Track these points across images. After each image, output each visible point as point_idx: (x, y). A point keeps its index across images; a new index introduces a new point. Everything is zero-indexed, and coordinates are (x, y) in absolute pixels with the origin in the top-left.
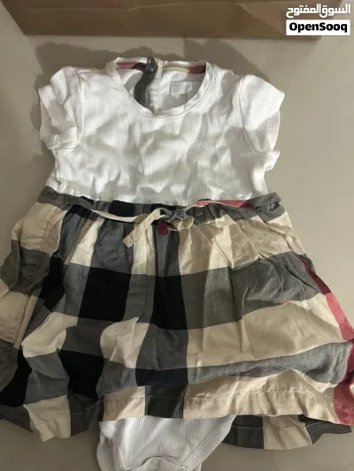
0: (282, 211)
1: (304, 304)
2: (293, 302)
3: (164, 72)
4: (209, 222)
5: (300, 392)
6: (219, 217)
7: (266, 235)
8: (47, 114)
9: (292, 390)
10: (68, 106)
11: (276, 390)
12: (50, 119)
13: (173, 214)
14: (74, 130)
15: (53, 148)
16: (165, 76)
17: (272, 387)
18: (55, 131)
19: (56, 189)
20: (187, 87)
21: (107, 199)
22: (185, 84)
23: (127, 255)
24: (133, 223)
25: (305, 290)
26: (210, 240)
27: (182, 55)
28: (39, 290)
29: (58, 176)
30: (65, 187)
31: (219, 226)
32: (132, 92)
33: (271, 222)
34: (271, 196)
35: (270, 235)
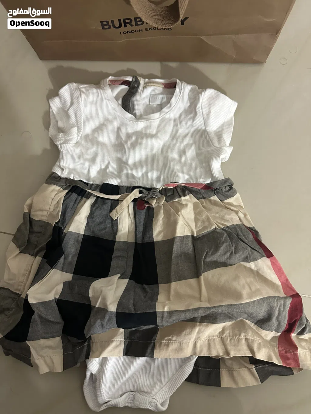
0: (235, 193)
1: (252, 265)
2: (243, 263)
3: (145, 87)
4: (177, 200)
5: (250, 337)
6: (185, 195)
7: (222, 211)
8: (55, 118)
9: (242, 336)
10: (71, 112)
11: (230, 336)
12: (57, 122)
13: (149, 193)
14: (75, 130)
15: (58, 143)
16: (145, 90)
17: (227, 333)
18: (61, 130)
19: (60, 175)
20: (163, 98)
21: (98, 182)
22: (161, 96)
23: (112, 226)
24: (118, 200)
25: (252, 253)
26: (177, 214)
27: (160, 75)
28: (43, 253)
29: (61, 164)
30: (66, 173)
31: (184, 203)
32: (120, 102)
33: (226, 201)
34: (226, 180)
35: (225, 211)
